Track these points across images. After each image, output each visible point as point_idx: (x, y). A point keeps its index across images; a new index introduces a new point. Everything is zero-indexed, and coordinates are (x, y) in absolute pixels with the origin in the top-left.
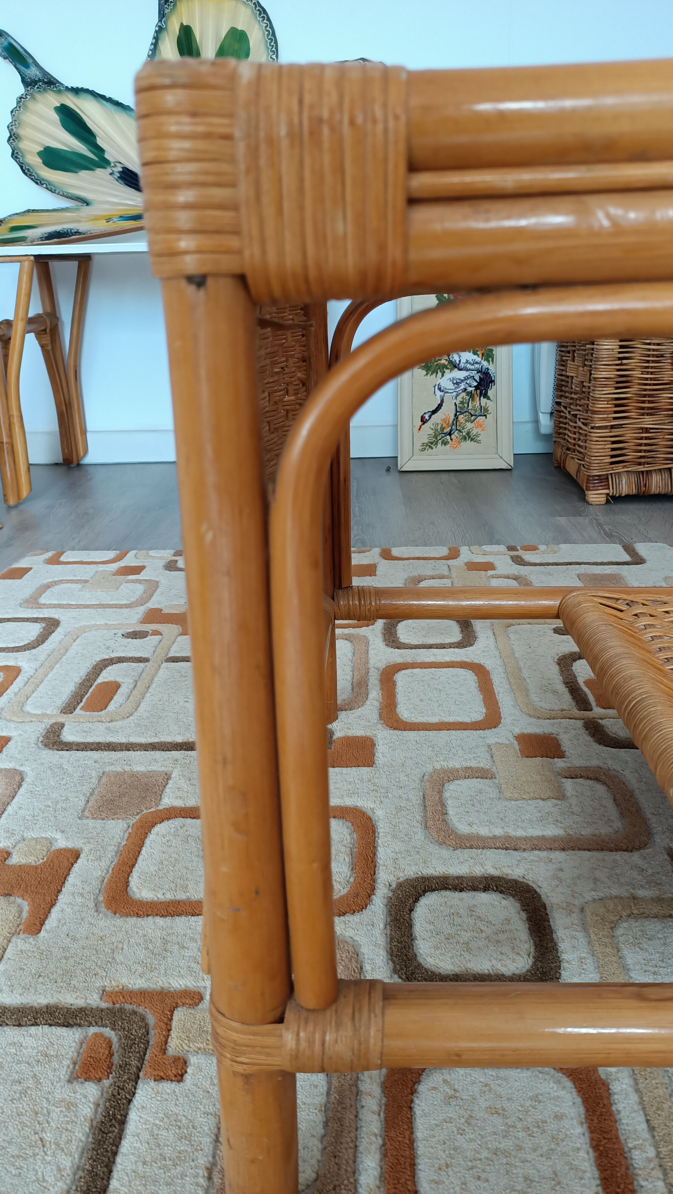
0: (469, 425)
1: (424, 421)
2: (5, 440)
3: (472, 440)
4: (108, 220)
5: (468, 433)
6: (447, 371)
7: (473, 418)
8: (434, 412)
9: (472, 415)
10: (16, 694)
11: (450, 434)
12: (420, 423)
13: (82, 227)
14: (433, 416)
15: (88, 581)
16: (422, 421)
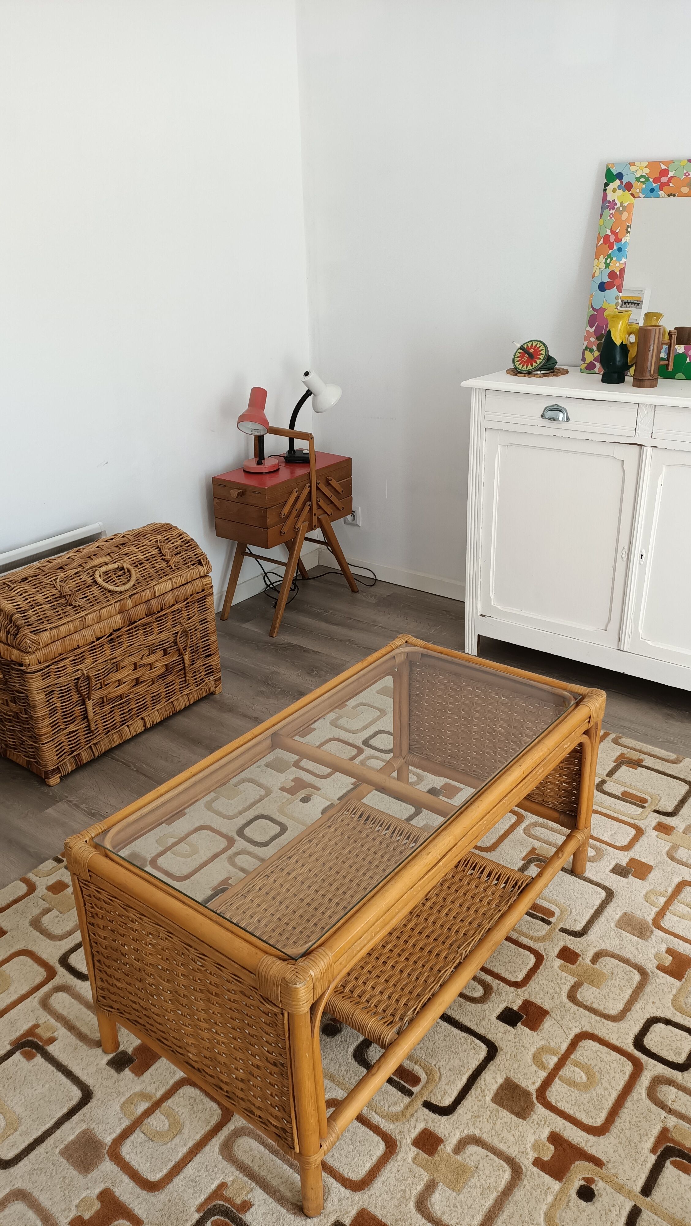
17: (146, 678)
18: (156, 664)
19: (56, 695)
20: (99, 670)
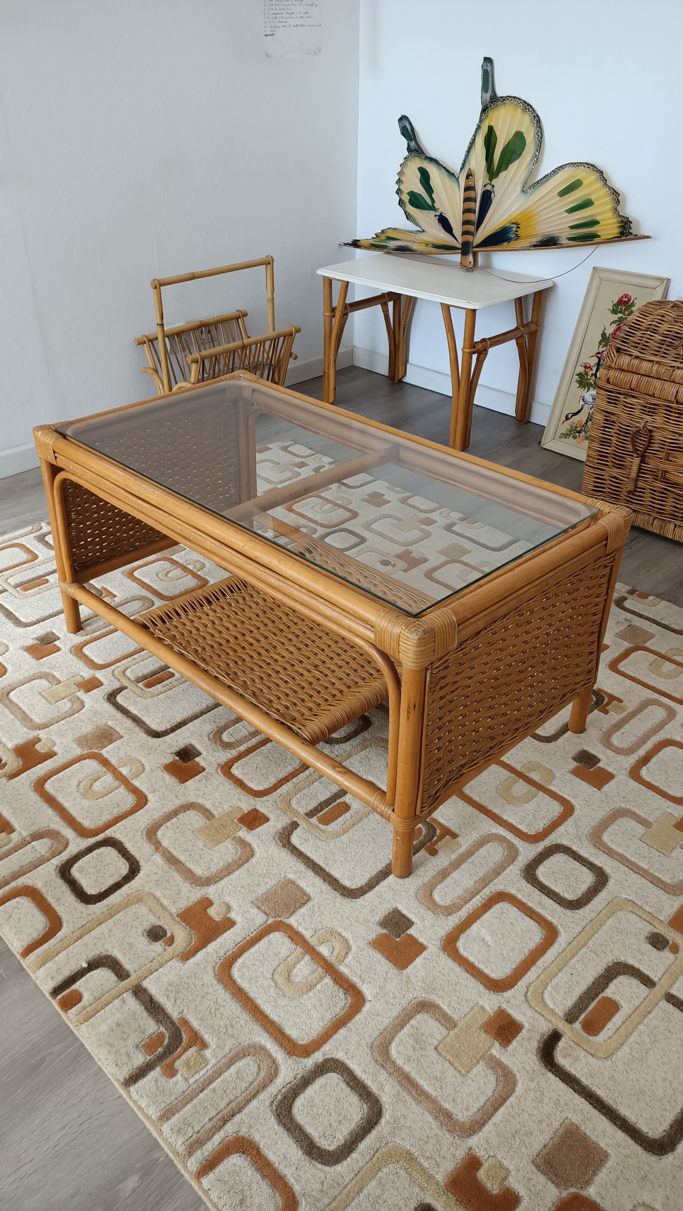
1: (567, 418)
2: (326, 371)
4: (427, 245)
6: (592, 389)
8: (575, 414)
11: (579, 432)
12: (564, 419)
14: (574, 417)
19: (615, 428)
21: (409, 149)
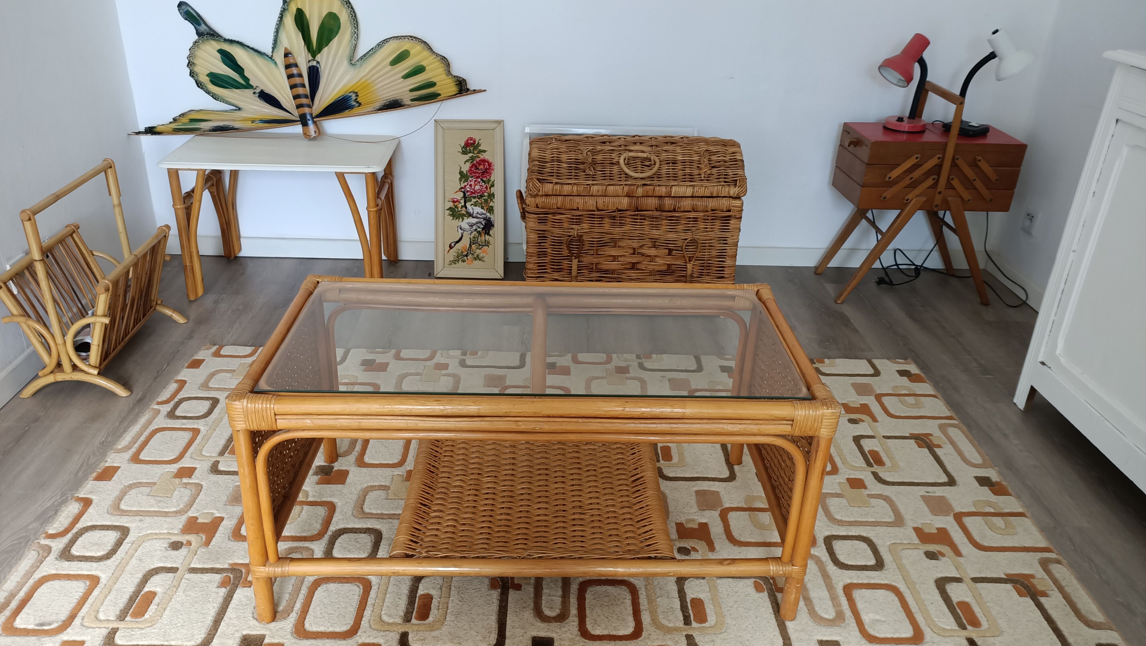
0: (478, 251)
1: (451, 247)
2: (188, 264)
3: (480, 260)
4: (253, 122)
5: (478, 256)
6: (465, 218)
7: (481, 247)
8: (457, 242)
9: (480, 245)
10: (198, 445)
11: (467, 256)
12: (449, 248)
13: (237, 125)
14: (457, 245)
15: (235, 371)
16: (450, 247)
17: (642, 267)
18: (657, 259)
19: (549, 241)
20: (594, 238)
21: (199, 34)
